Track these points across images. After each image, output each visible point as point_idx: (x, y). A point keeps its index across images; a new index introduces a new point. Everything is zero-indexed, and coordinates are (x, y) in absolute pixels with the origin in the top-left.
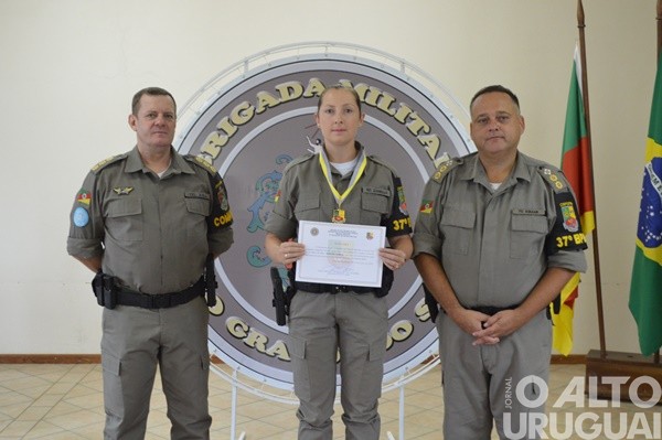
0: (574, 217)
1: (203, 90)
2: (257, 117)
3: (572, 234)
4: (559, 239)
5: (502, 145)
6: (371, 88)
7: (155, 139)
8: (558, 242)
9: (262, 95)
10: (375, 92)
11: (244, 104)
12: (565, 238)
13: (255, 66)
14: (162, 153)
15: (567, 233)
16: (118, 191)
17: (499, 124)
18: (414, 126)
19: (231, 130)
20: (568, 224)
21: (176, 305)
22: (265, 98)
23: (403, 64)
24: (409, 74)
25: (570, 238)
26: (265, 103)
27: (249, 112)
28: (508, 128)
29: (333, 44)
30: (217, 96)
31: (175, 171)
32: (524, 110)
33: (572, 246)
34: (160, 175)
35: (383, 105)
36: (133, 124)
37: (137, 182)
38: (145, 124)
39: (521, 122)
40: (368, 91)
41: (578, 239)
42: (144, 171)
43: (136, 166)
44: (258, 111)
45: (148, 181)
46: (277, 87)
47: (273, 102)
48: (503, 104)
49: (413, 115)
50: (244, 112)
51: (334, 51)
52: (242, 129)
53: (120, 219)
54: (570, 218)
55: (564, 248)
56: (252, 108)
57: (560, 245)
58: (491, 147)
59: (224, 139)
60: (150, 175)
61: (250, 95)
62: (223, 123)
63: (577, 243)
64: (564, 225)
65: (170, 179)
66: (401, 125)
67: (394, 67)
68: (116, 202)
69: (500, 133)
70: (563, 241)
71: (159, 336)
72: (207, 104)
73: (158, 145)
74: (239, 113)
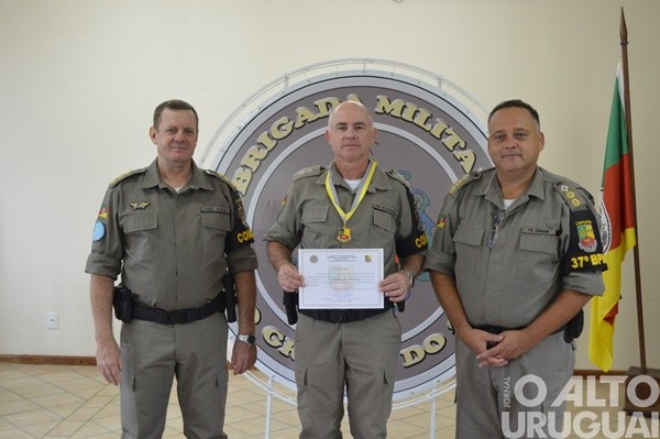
0: (593, 236)
1: (244, 105)
2: (296, 132)
3: (589, 254)
4: (574, 259)
5: (518, 163)
6: (408, 104)
7: (173, 154)
8: (572, 263)
9: (301, 110)
10: (411, 108)
11: (284, 119)
12: (581, 258)
13: (294, 82)
14: (181, 168)
15: (583, 253)
16: (135, 205)
17: (516, 141)
18: (449, 142)
19: (270, 144)
20: (584, 243)
21: (191, 321)
22: (304, 113)
23: (440, 80)
24: (445, 90)
25: (586, 258)
26: (304, 118)
27: (288, 127)
28: (527, 145)
29: (371, 61)
30: (257, 111)
31: (193, 187)
32: (544, 126)
33: (588, 268)
34: (177, 190)
35: (419, 120)
36: (154, 137)
37: (154, 197)
38: (165, 138)
39: (541, 139)
40: (405, 106)
41: (595, 260)
42: (161, 187)
43: (153, 181)
44: (297, 126)
45: (164, 196)
46: (316, 102)
47: (311, 117)
48: (522, 120)
49: (449, 131)
50: (283, 127)
51: (371, 68)
52: (280, 143)
53: (137, 234)
54: (587, 237)
55: (579, 270)
56: (291, 122)
57: (575, 266)
58: (507, 164)
59: (263, 153)
60: (167, 191)
61: (289, 111)
62: (263, 137)
63: (594, 263)
64: (580, 244)
65: (188, 194)
66: (436, 140)
67: (431, 83)
68: (132, 217)
69: (517, 151)
70: (579, 262)
71: (174, 353)
72: (247, 119)
73: (177, 161)
74: (279, 128)
